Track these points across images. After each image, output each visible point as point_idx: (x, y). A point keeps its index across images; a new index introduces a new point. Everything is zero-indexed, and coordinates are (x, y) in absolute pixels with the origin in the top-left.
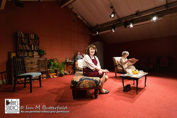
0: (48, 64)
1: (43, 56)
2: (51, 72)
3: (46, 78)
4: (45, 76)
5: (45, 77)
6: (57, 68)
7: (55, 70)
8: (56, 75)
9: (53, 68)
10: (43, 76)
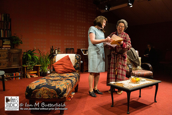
0: (24, 57)
1: (17, 46)
2: (28, 69)
3: (21, 77)
4: (19, 74)
5: (19, 77)
6: (38, 64)
7: (34, 67)
8: (37, 74)
9: (31, 64)
10: (16, 75)
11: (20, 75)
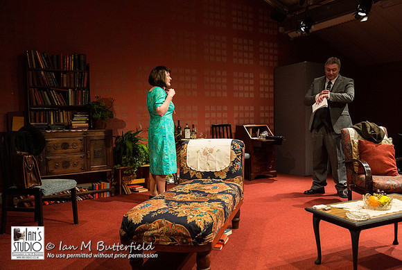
2: (126, 174)
3: (111, 193)
5: (106, 191)
6: (147, 164)
8: (145, 185)
11: (108, 187)
